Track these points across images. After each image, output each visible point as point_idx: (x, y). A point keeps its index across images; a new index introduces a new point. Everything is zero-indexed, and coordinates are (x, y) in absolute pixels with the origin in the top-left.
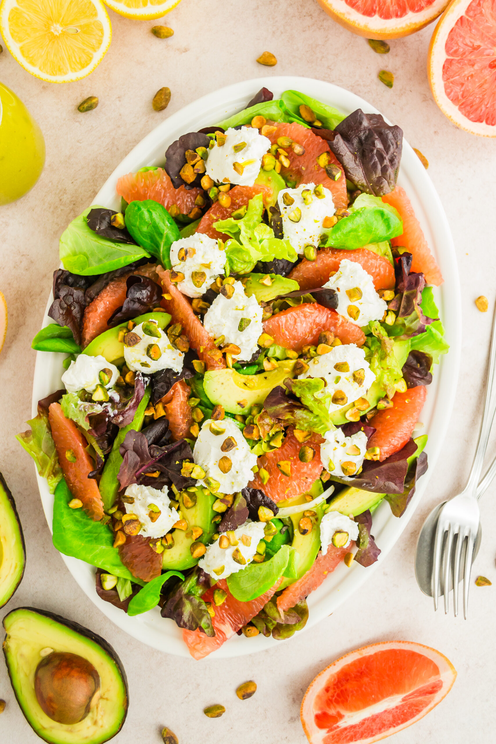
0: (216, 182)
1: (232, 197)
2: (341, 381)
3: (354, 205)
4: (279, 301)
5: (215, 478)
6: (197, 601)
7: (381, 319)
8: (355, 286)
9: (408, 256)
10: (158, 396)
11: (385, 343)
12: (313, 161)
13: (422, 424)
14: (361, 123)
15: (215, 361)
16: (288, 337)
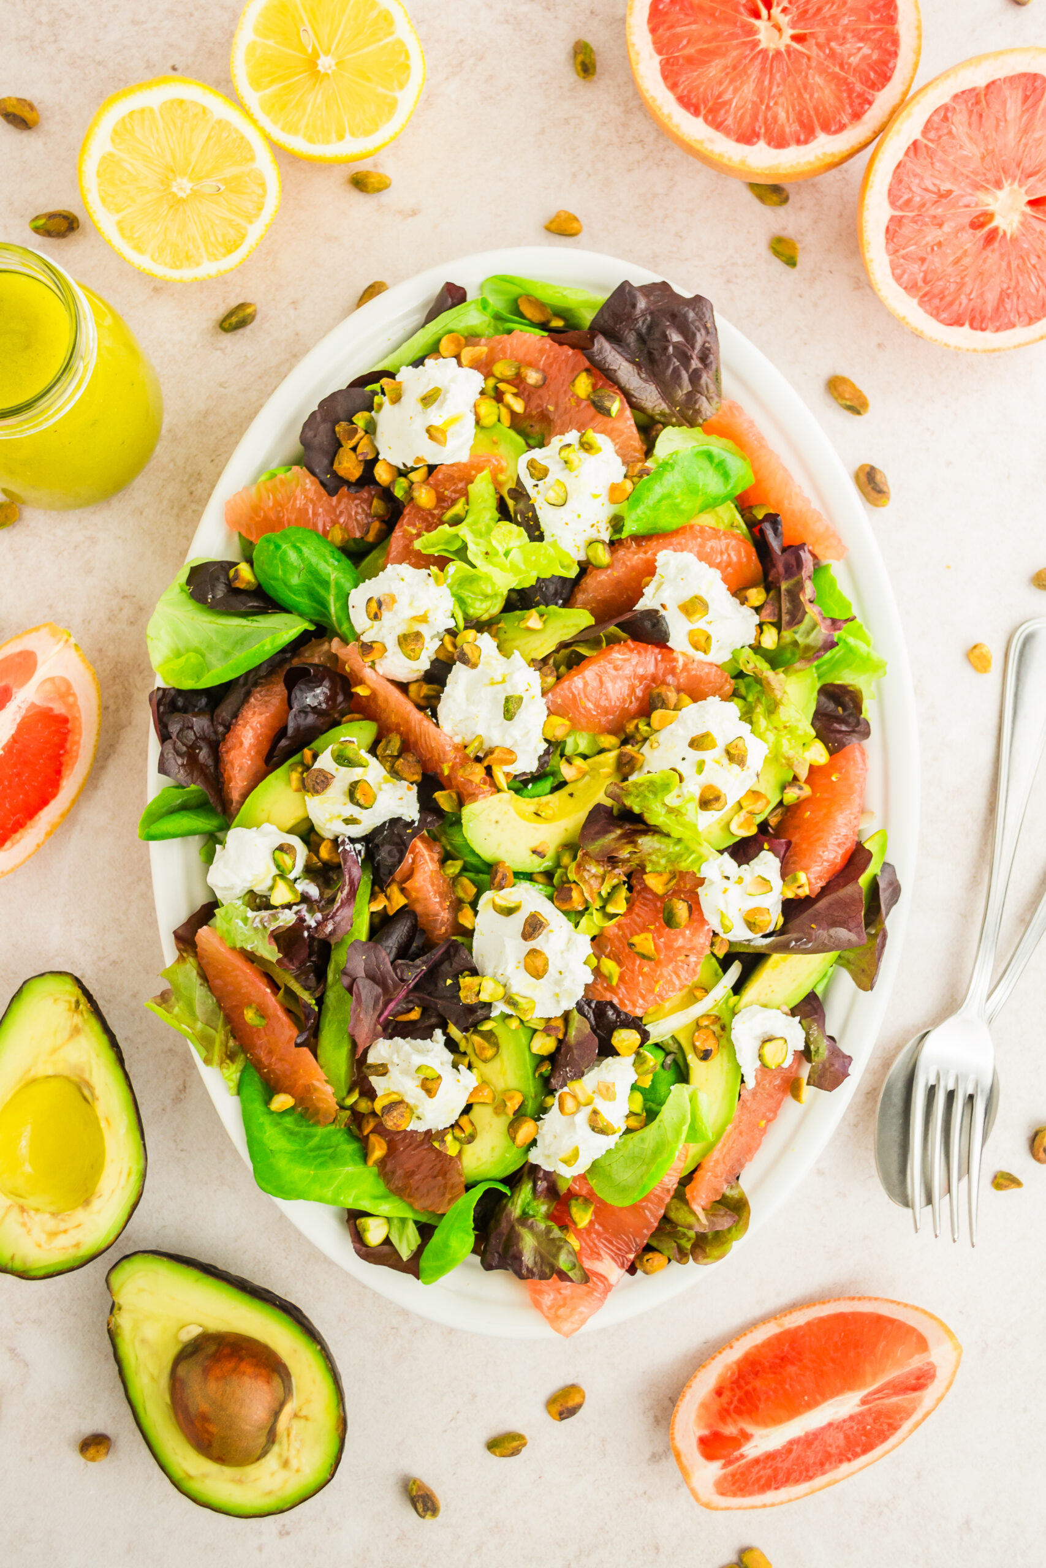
0: (402, 467)
1: (435, 487)
2: (706, 768)
3: (656, 451)
4: (564, 652)
5: (523, 992)
6: (542, 1225)
7: (752, 642)
8: (692, 594)
9: (773, 519)
10: (387, 872)
11: (769, 683)
12: (565, 392)
13: (872, 813)
14: (634, 306)
15: (474, 784)
16: (594, 713)
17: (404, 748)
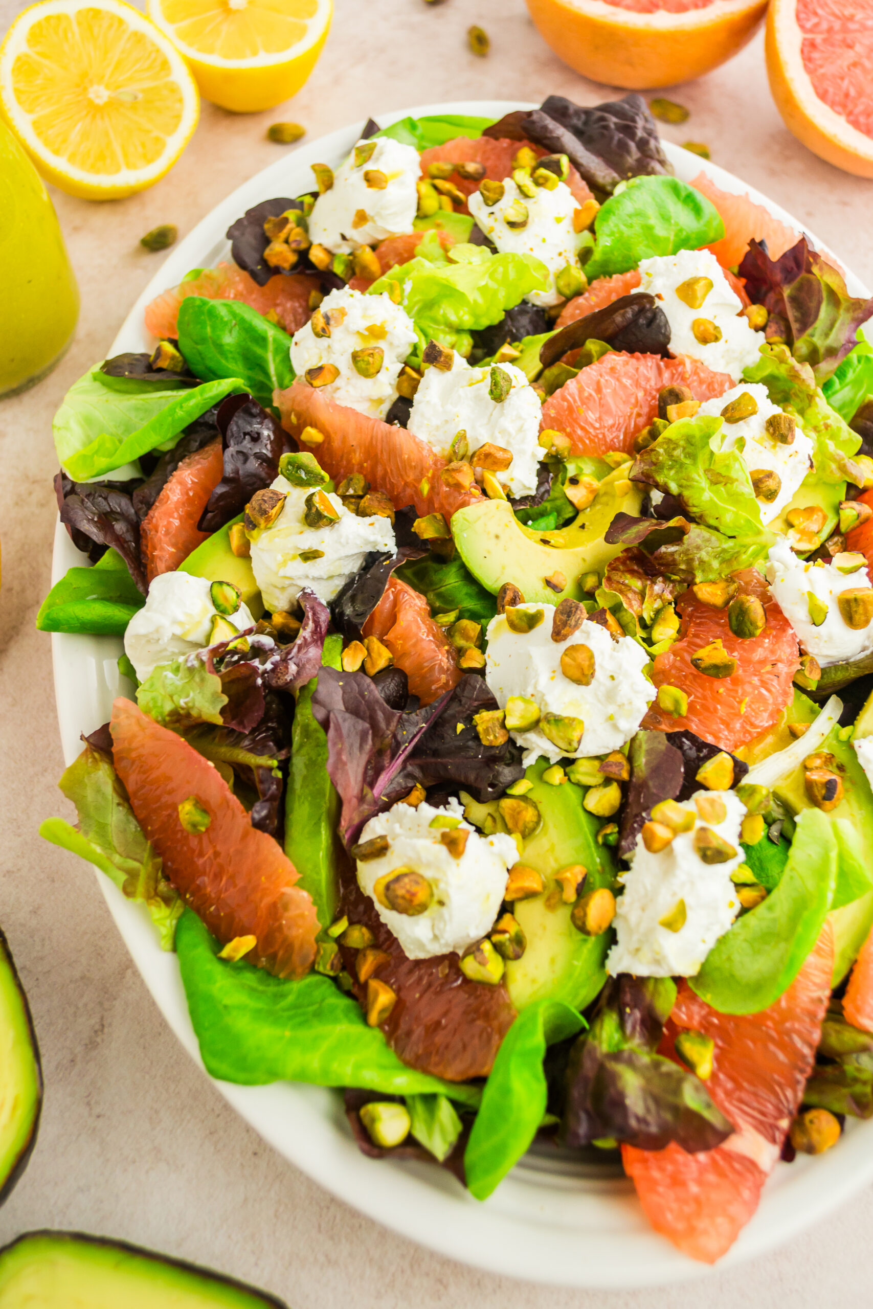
2: (748, 447)
6: (645, 1059)
8: (686, 278)
15: (463, 491)
16: (597, 425)
17: (370, 487)
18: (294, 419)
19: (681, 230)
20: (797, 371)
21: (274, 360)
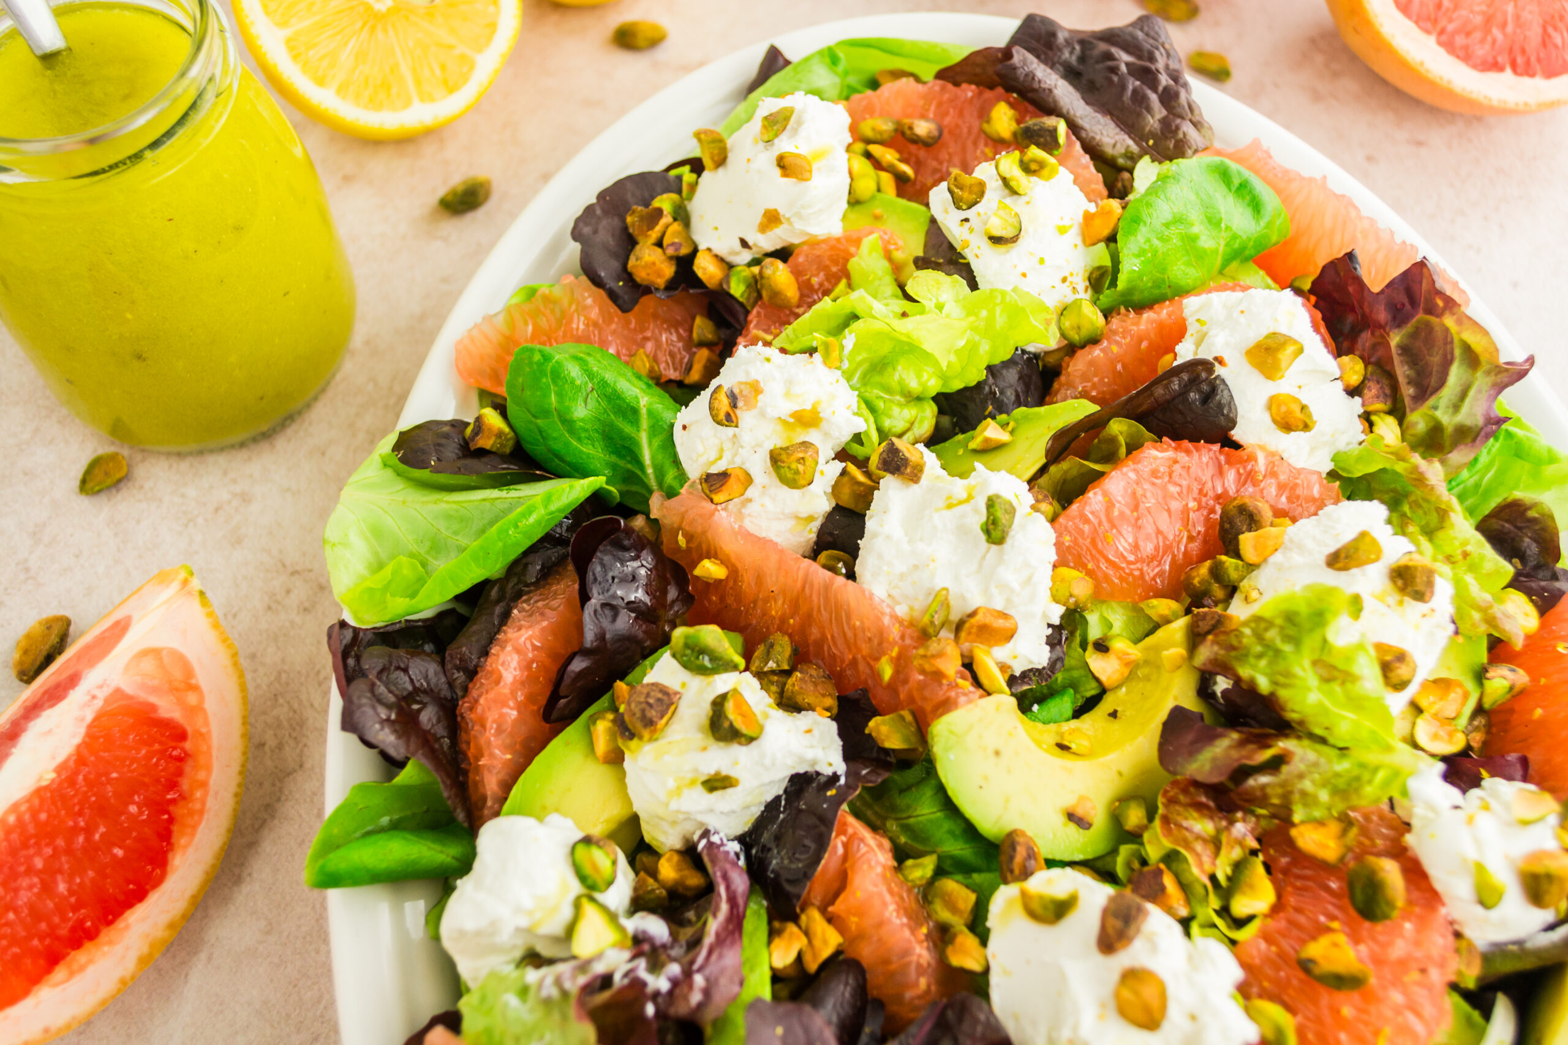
1: (797, 275)
2: (1365, 608)
9: (1340, 265)
15: (945, 682)
16: (1131, 558)
17: (800, 658)
18: (682, 540)
19: (1235, 237)
20: (1421, 474)
21: (650, 443)
